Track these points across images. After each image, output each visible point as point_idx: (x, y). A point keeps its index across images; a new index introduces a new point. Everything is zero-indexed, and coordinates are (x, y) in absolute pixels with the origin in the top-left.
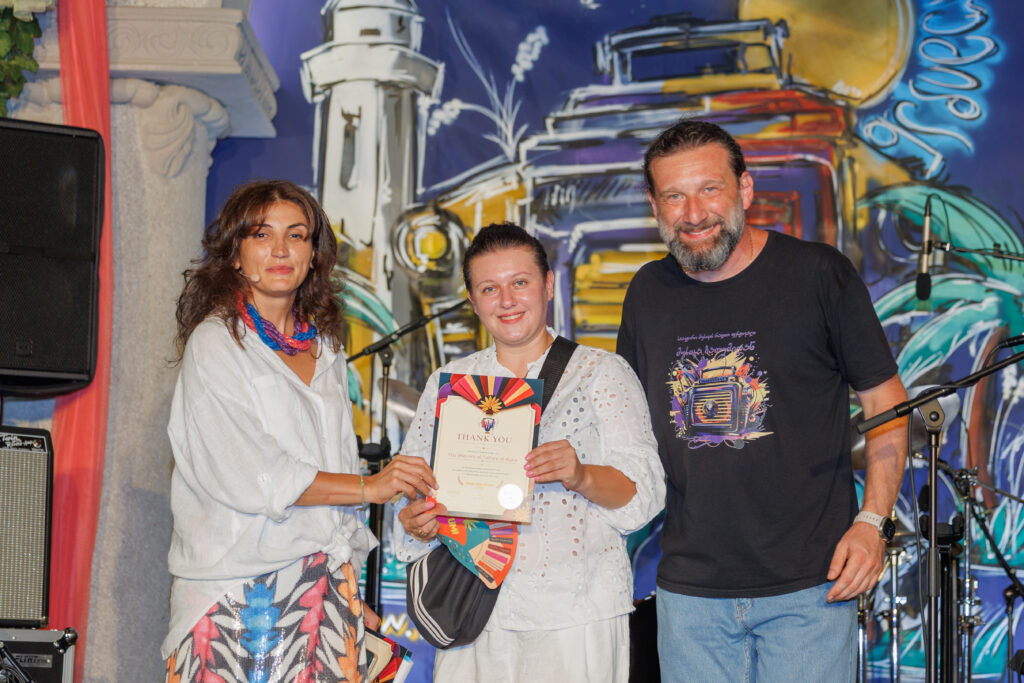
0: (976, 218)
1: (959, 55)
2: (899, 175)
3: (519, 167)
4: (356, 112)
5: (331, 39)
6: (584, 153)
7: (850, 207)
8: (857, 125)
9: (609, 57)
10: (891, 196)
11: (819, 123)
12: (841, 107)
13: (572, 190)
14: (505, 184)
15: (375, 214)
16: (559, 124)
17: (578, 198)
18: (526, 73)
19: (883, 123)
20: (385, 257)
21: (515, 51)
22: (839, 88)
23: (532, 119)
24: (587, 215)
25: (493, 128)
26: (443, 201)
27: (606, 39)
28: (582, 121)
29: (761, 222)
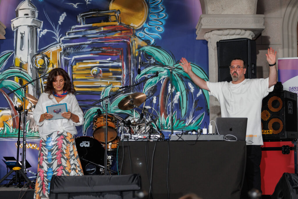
0: (162, 53)
1: (158, 17)
2: (144, 44)
3: (60, 44)
4: (24, 33)
5: (18, 16)
6: (75, 40)
7: (134, 51)
8: (136, 33)
9: (80, 19)
10: (143, 48)
11: (127, 33)
12: (132, 29)
13: (72, 49)
14: (57, 48)
15: (28, 56)
16: (69, 34)
17: (73, 51)
18: (61, 23)
19: (142, 32)
20: (31, 65)
21: (59, 18)
22: (132, 25)
23: (63, 33)
24: (75, 54)
25: (54, 35)
26: (43, 52)
27: (80, 15)
28: (74, 33)
29: (114, 55)
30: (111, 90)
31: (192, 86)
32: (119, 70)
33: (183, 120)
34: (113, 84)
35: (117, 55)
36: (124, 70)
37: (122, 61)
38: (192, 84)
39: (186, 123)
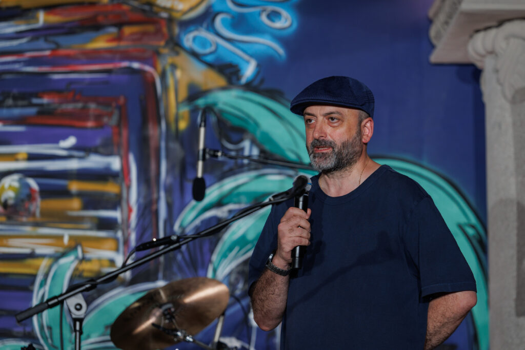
2: (217, 80)
7: (173, 110)
8: (179, 35)
11: (144, 34)
12: (164, 18)
19: (203, 33)
29: (90, 124)
30: (76, 269)
32: (111, 188)
34: (84, 244)
35: (100, 126)
36: (129, 187)
37: (123, 152)
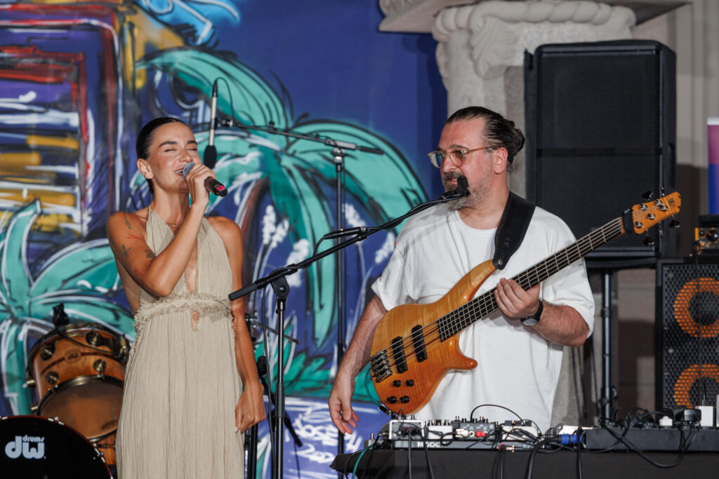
29: (49, 79)
30: (35, 224)
31: (357, 217)
32: (69, 144)
33: (318, 357)
34: (42, 198)
35: (59, 82)
36: (87, 143)
37: (81, 109)
38: (356, 208)
39: (329, 368)
